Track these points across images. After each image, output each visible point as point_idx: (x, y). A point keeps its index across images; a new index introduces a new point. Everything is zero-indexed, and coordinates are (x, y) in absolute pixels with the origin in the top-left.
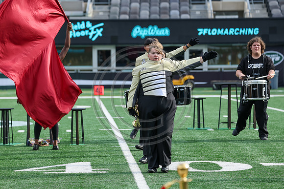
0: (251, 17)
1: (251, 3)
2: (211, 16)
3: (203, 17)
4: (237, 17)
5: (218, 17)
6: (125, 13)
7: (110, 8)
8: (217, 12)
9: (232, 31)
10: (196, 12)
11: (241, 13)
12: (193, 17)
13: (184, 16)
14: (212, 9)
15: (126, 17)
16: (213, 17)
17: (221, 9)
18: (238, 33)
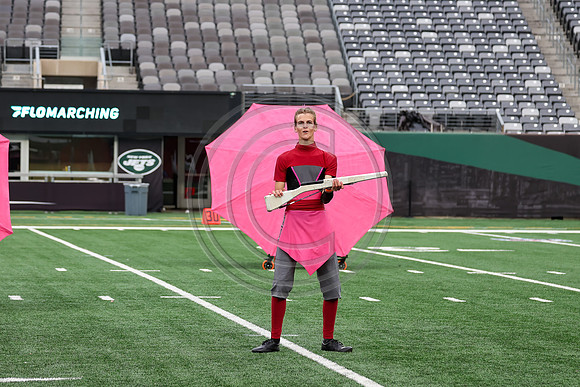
4: (81, 87)
8: (48, 79)
9: (72, 112)
10: (14, 76)
12: (6, 86)
14: (40, 72)
16: (40, 87)
17: (57, 73)
18: (82, 116)
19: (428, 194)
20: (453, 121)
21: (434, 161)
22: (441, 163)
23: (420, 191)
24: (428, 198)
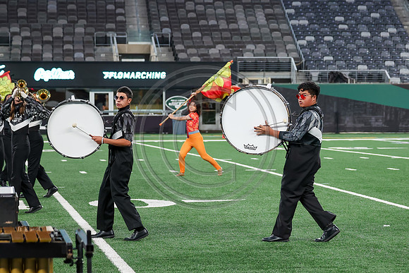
0: (158, 60)
1: (157, 46)
2: (116, 59)
3: (109, 60)
4: (143, 60)
5: (123, 60)
6: (27, 55)
7: (11, 50)
8: (123, 55)
9: (139, 75)
10: (101, 54)
11: (147, 56)
12: (97, 60)
13: (89, 59)
14: (117, 51)
15: (28, 59)
16: (118, 60)
17: (127, 52)
18: (144, 77)
19: (347, 119)
20: (360, 77)
21: (351, 100)
22: (355, 101)
23: (343, 118)
24: (348, 122)
